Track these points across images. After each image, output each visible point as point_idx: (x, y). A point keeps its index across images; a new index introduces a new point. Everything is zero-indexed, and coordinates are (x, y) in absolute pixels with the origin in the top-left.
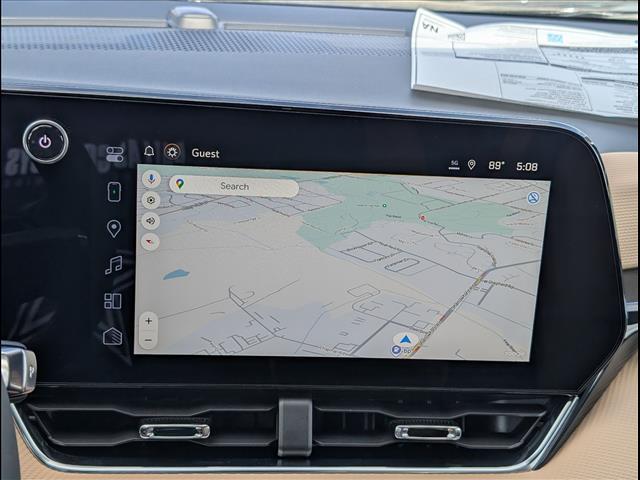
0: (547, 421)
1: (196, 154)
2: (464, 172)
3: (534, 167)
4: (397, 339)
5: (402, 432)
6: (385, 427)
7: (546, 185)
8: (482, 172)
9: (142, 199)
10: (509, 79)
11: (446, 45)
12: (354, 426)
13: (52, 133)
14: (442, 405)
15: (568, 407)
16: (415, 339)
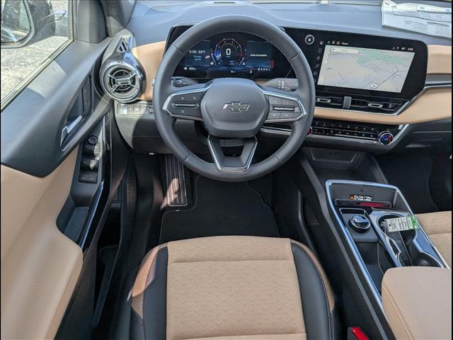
0: (401, 106)
1: (343, 43)
2: (396, 50)
3: (412, 49)
4: (372, 86)
5: (370, 105)
6: (365, 104)
7: (414, 53)
8: (400, 50)
9: (325, 53)
10: (408, 22)
11: (391, 10)
12: (358, 103)
13: (311, 38)
14: (379, 101)
15: (407, 103)
16: (376, 86)
